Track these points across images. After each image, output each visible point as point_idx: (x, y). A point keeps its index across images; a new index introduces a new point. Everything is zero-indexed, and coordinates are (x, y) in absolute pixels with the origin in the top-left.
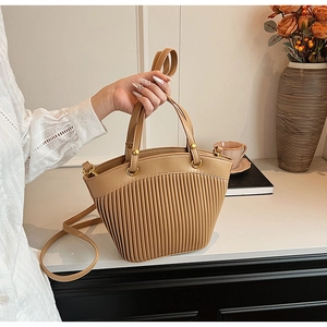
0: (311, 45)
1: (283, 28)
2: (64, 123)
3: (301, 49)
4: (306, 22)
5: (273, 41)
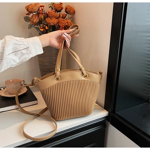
0: (47, 28)
1: (32, 20)
3: (42, 30)
4: (42, 17)
5: (30, 27)
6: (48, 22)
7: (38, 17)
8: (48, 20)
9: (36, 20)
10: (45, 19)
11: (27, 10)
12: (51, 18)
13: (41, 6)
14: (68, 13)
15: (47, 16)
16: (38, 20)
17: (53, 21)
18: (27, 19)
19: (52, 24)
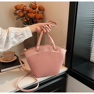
0: (28, 19)
1: (19, 14)
2: (21, 32)
3: (26, 20)
4: (26, 12)
6: (29, 16)
7: (23, 12)
8: (29, 14)
9: (22, 14)
10: (27, 14)
11: (16, 8)
12: (31, 13)
13: (25, 6)
14: (40, 10)
15: (28, 12)
16: (23, 14)
17: (32, 15)
18: (15, 14)
19: (32, 17)
